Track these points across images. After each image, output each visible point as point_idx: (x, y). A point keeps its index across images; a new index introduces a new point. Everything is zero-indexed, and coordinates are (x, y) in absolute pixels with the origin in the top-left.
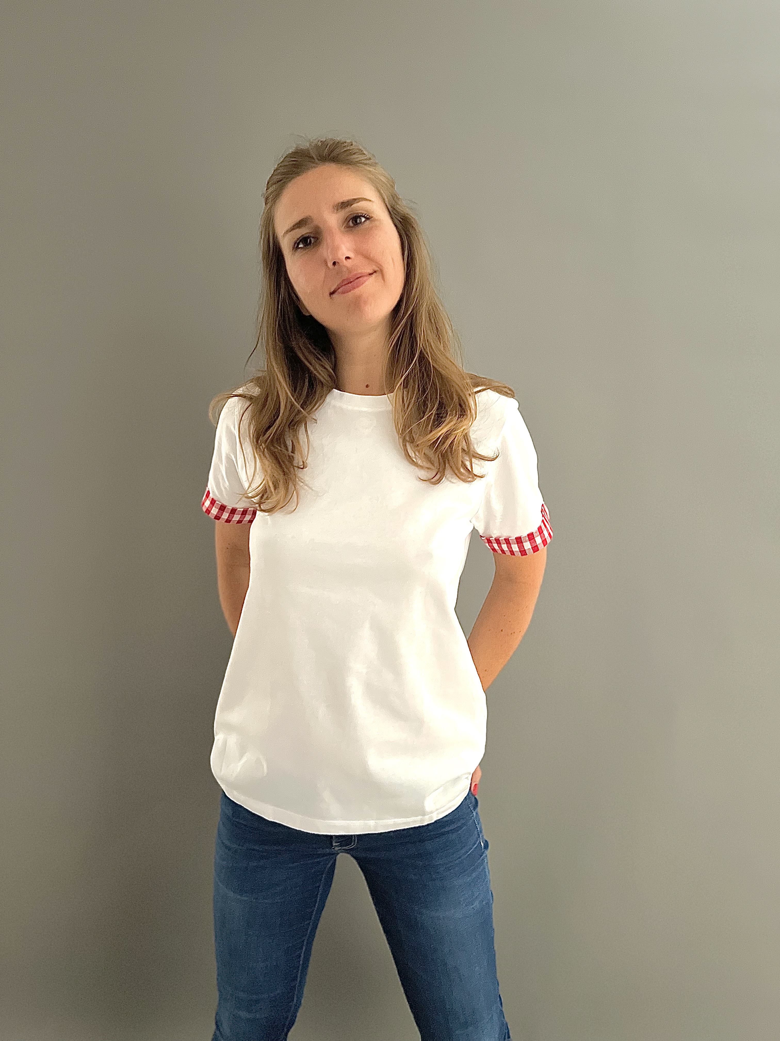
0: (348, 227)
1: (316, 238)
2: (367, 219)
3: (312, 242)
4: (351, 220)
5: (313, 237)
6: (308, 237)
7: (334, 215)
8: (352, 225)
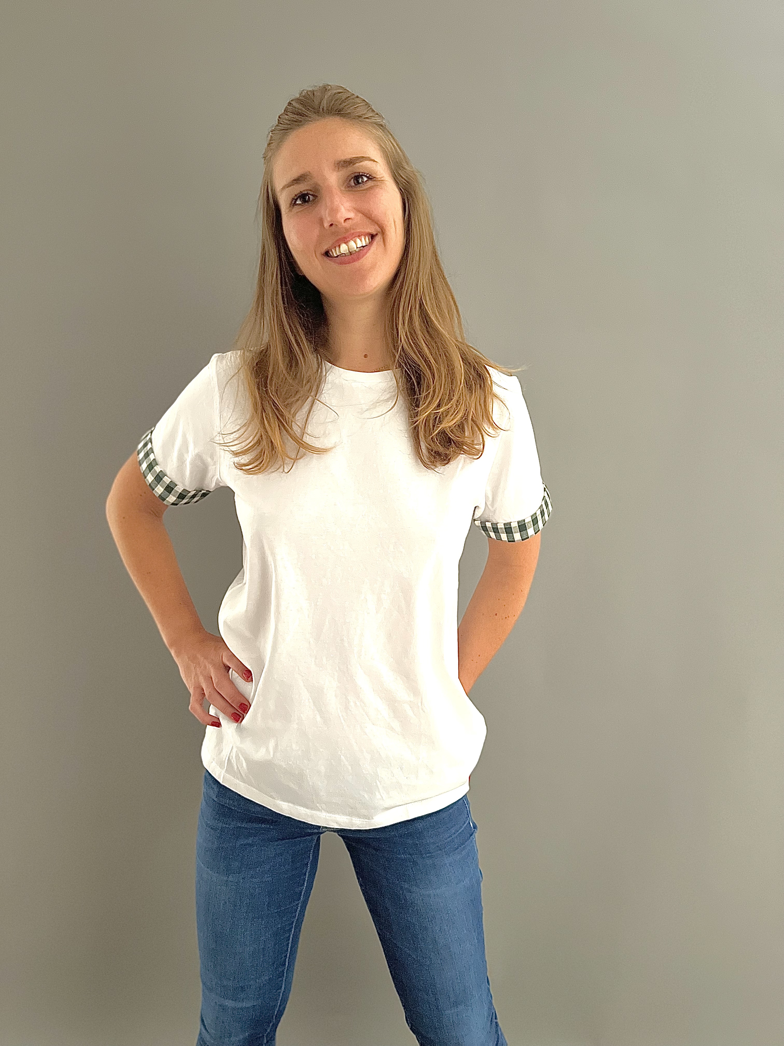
1: (316, 197)
2: (369, 179)
3: (311, 199)
5: (312, 195)
6: (307, 194)
7: (335, 173)
8: (353, 184)
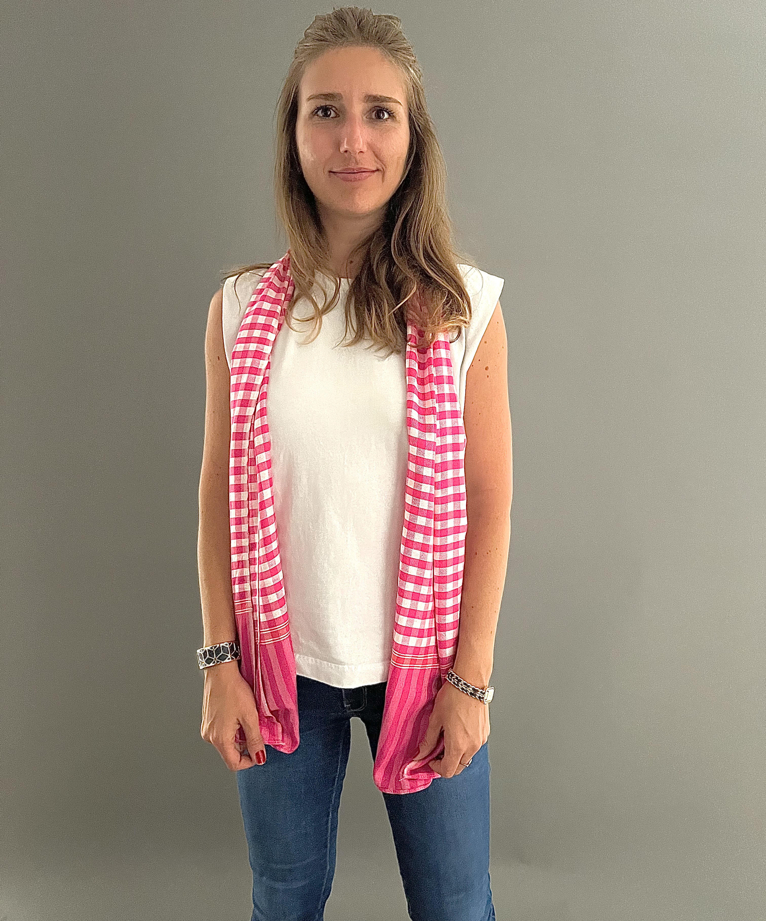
0: (369, 117)
1: (338, 115)
3: (332, 115)
5: (334, 111)
7: (363, 104)
8: (374, 117)
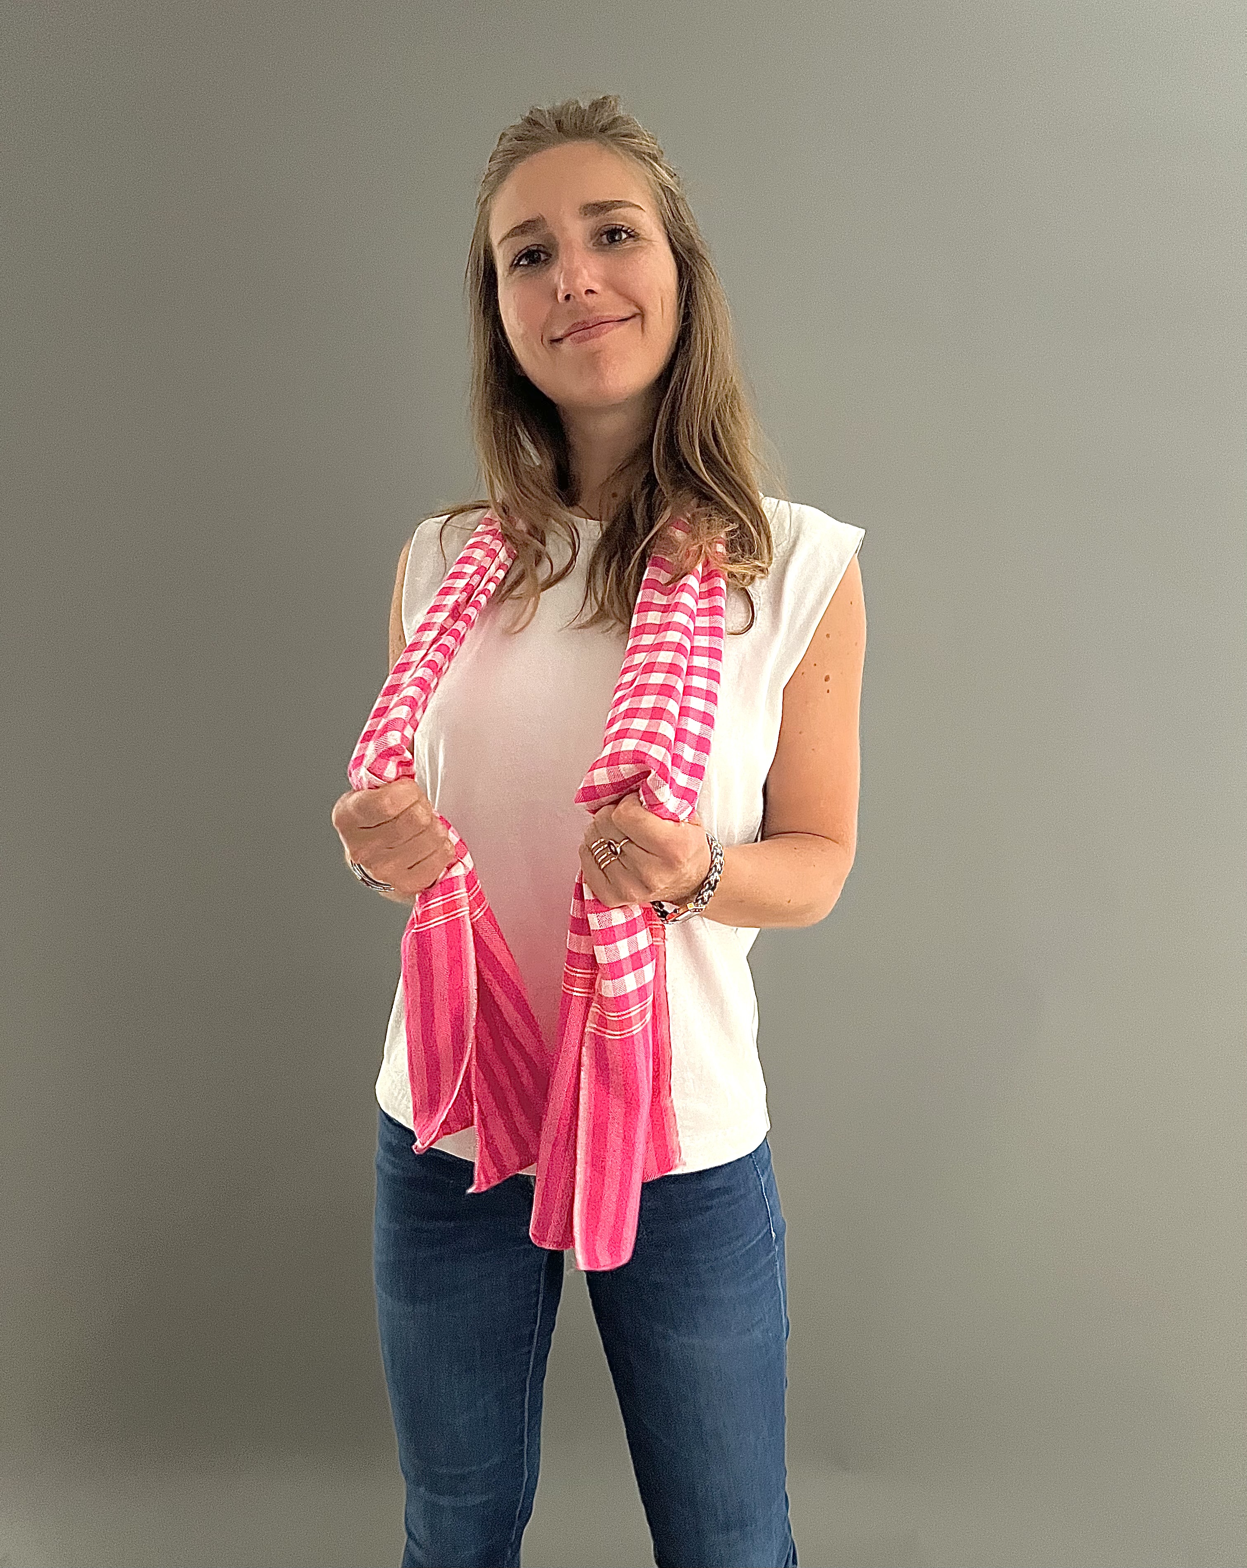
0: (599, 243)
1: (549, 255)
2: (630, 236)
3: (542, 259)
4: (605, 236)
5: (543, 252)
6: (537, 251)
7: (580, 222)
8: (606, 242)
